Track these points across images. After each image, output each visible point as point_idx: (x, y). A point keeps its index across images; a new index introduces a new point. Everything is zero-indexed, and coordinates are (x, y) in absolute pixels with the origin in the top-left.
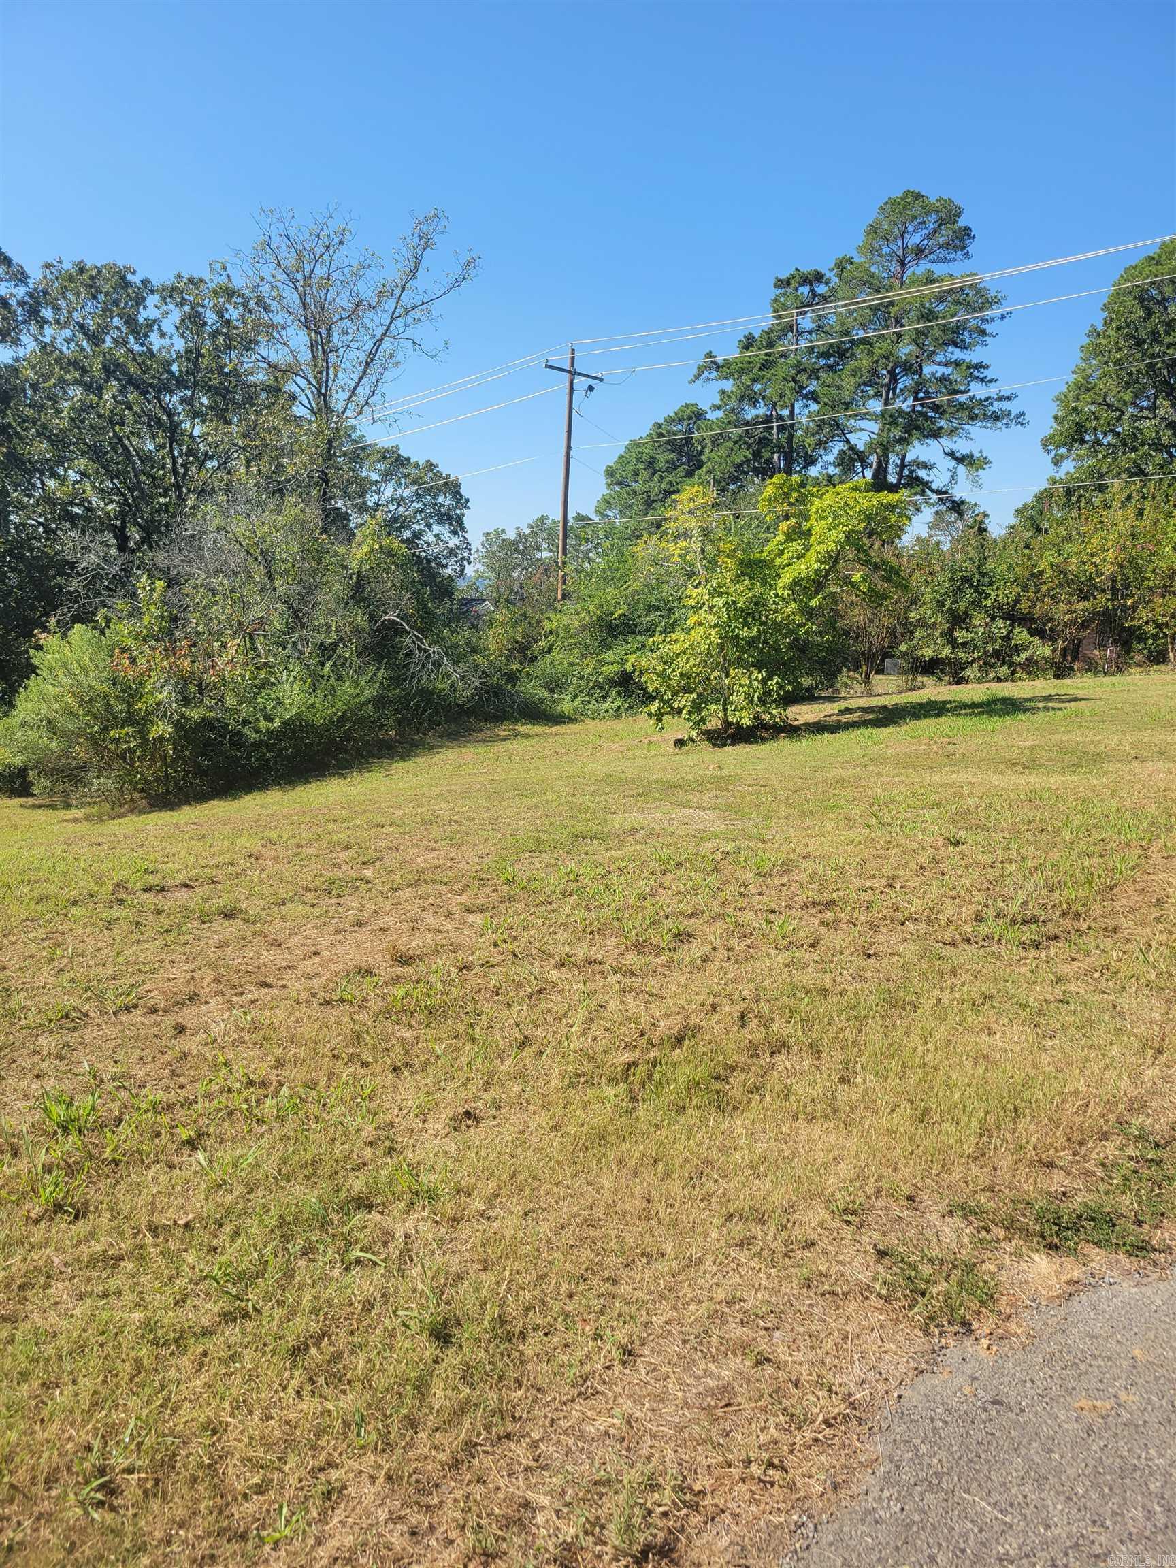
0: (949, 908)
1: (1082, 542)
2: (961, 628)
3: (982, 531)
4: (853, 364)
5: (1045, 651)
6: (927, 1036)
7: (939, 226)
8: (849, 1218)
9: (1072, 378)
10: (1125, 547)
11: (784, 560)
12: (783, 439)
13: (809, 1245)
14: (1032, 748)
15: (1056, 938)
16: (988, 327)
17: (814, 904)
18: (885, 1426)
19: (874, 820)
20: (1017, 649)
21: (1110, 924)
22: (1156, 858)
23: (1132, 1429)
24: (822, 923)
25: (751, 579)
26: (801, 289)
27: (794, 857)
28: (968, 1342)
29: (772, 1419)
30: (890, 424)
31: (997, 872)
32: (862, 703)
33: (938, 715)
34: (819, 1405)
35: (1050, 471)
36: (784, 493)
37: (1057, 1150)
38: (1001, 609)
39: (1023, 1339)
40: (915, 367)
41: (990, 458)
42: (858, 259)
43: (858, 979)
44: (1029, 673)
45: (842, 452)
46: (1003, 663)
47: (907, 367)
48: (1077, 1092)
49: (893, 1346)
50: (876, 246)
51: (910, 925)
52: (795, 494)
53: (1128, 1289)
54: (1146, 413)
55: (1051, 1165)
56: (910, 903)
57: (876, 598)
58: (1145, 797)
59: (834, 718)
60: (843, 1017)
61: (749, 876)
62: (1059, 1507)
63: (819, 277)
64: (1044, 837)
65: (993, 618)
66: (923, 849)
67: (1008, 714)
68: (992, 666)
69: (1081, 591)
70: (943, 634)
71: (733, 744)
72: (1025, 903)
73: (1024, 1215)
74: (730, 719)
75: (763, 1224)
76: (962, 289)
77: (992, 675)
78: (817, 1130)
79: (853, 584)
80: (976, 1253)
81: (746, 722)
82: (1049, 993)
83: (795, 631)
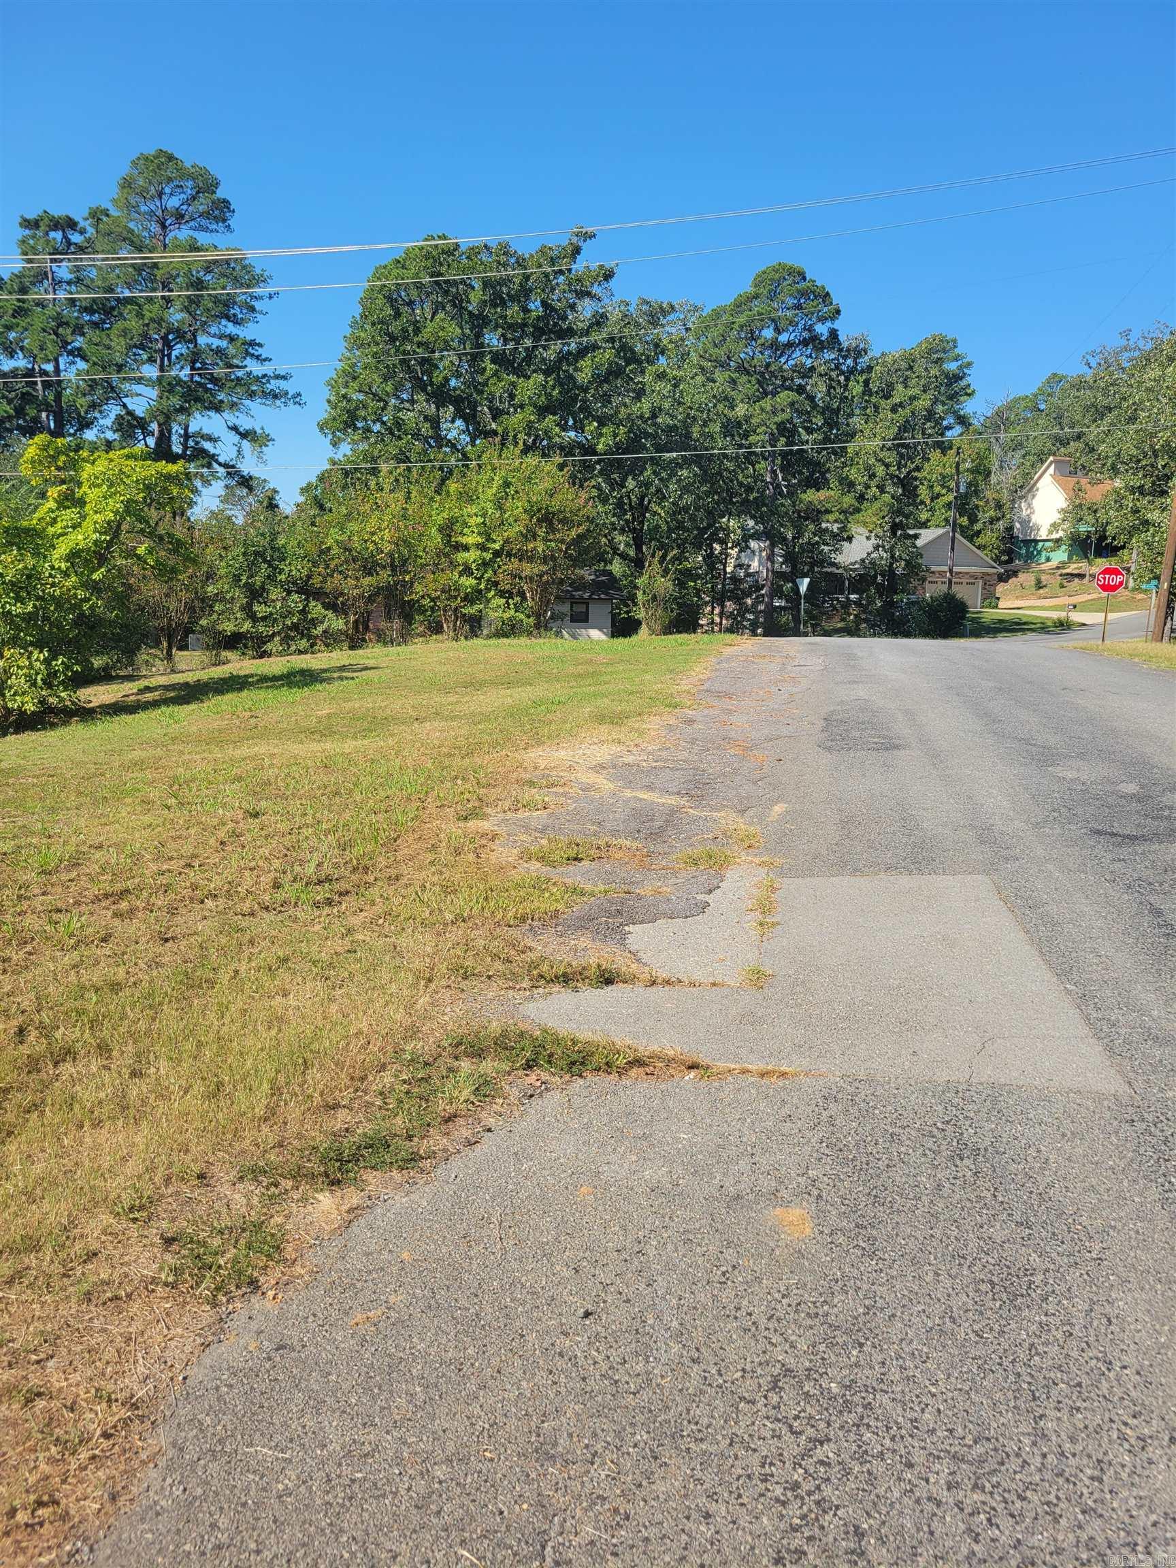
0: (248, 880)
1: (362, 521)
2: (259, 602)
3: (272, 506)
4: (120, 324)
5: (338, 624)
6: (222, 1009)
7: (198, 192)
8: (136, 1215)
9: (339, 365)
10: (398, 529)
11: (58, 528)
12: (51, 397)
13: (92, 1255)
14: (329, 716)
15: (347, 893)
16: (258, 305)
17: (106, 896)
18: (168, 1413)
19: (173, 800)
20: (314, 623)
21: (393, 872)
22: (432, 808)
23: (399, 1326)
24: (115, 915)
25: (19, 549)
26: (52, 234)
27: (85, 848)
28: (255, 1299)
29: (41, 1456)
30: (169, 391)
31: (294, 838)
32: (163, 680)
33: (240, 689)
34: (95, 1419)
35: (329, 452)
36: (50, 456)
37: (341, 1091)
38: (295, 583)
39: (307, 1278)
40: (189, 336)
41: (272, 436)
42: (114, 212)
43: (154, 966)
44: (327, 645)
45: (119, 417)
46: (303, 635)
47: (180, 335)
48: (359, 1033)
49: (179, 1331)
50: (133, 202)
51: (209, 903)
52: (63, 458)
53: (400, 1200)
54: (407, 405)
55: (335, 1107)
56: (209, 880)
57: (165, 572)
58: (423, 754)
59: (133, 698)
60: (137, 1010)
61: (31, 876)
62: (334, 1424)
63: (71, 224)
64: (337, 800)
65: (289, 593)
66: (224, 824)
67: (306, 685)
68: (293, 639)
69: (365, 567)
70: (242, 608)
71: (16, 732)
72: (320, 864)
73: (309, 1161)
74: (10, 705)
75: (37, 1252)
76: (228, 262)
77: (293, 648)
78: (103, 1135)
79: (139, 557)
80: (265, 1210)
81: (30, 707)
82: (339, 945)
83: (77, 606)
